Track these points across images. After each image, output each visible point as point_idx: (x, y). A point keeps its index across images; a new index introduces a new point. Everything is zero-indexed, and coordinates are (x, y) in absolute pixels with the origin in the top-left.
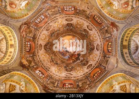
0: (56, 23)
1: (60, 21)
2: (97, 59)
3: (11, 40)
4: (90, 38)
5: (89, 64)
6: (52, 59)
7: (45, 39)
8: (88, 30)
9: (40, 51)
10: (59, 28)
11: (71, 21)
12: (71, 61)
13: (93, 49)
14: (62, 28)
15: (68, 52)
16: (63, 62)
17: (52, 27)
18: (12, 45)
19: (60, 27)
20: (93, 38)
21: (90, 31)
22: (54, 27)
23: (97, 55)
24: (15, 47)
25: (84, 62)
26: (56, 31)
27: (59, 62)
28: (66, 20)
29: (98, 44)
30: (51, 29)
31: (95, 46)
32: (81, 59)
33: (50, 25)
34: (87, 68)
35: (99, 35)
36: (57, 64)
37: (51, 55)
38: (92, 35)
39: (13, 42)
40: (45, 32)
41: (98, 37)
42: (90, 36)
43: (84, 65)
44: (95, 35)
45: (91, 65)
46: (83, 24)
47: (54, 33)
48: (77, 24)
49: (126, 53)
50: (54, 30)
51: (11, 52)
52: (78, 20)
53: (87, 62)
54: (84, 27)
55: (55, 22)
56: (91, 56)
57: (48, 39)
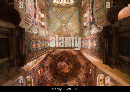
0: (73, 83)
1: (71, 84)
2: (47, 61)
4: (52, 73)
5: (52, 57)
6: (76, 58)
7: (81, 72)
8: (54, 79)
9: (84, 65)
10: (72, 79)
12: (63, 56)
13: (50, 66)
14: (70, 78)
15: (66, 62)
16: (69, 56)
17: (76, 80)
20: (50, 74)
21: (53, 78)
23: (47, 63)
24: (99, 80)
25: (55, 57)
26: (73, 76)
27: (71, 56)
28: (68, 85)
30: (77, 78)
31: (48, 69)
32: (57, 59)
33: (77, 82)
35: (46, 77)
36: (72, 55)
37: (76, 61)
40: (81, 77)
41: (47, 76)
42: (52, 75)
43: (55, 56)
44: (49, 76)
45: (50, 57)
46: (57, 83)
47: (75, 75)
48: (60, 82)
49: (28, 78)
50: (75, 78)
51: (102, 76)
54: (56, 81)
56: (51, 61)
57: (79, 72)
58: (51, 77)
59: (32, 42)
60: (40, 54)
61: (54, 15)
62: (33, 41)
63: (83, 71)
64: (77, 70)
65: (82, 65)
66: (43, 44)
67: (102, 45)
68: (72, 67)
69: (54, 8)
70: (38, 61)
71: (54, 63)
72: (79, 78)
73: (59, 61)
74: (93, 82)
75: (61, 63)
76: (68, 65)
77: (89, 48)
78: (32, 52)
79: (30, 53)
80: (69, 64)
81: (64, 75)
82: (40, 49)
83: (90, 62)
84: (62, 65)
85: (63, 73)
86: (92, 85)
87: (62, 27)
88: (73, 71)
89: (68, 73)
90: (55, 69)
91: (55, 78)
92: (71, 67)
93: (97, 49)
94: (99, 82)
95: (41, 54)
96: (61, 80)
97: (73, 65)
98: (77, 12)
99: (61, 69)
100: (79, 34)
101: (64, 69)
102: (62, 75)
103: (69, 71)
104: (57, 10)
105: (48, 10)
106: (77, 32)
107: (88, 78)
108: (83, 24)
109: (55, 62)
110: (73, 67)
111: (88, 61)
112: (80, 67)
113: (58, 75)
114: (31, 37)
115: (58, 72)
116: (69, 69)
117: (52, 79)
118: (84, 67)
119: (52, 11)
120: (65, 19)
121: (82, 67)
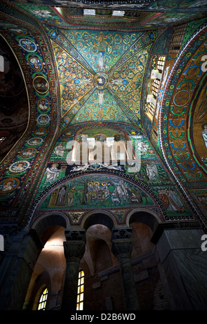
61: (129, 49)
65: (12, 118)
68: (2, 90)
69: (146, 52)
80: (6, 80)
87: (95, 74)
97: (8, 94)
98: (126, 119)
100: (73, 122)
104: (141, 64)
105: (143, 31)
106: (77, 118)
110: (3, 94)
112: (5, 113)
118: (7, 125)
119: (139, 45)
120: (115, 85)
121: (7, 117)
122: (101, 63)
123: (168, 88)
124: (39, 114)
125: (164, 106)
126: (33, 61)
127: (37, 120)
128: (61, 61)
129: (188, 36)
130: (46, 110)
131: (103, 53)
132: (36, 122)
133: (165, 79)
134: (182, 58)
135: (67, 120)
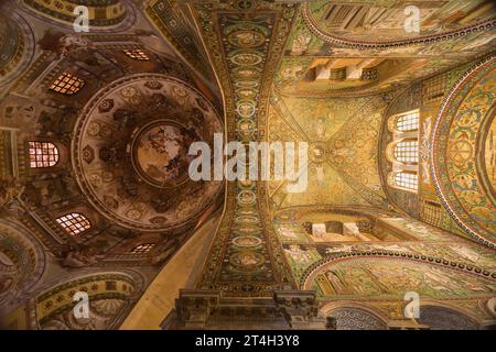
0: (98, 185)
1: (94, 176)
2: (182, 87)
3: (95, 288)
4: (136, 105)
5: (197, 106)
6: (191, 194)
7: (141, 211)
8: (113, 110)
9: (167, 222)
10: (114, 178)
11: (92, 151)
13: (163, 98)
14: (116, 172)
15: (179, 156)
17: (110, 195)
18: (110, 286)
19: (111, 175)
20: (134, 97)
21: (116, 106)
22: (111, 191)
23: (174, 87)
24: (112, 277)
25: (196, 117)
26: (124, 185)
28: (89, 163)
29: (145, 85)
30: (116, 197)
31: (151, 92)
32: (191, 125)
33: (101, 198)
34: (206, 109)
35: (120, 83)
37: (183, 195)
38: (127, 100)
39: (101, 284)
40: (120, 212)
41: (126, 86)
42: (129, 105)
43: (202, 117)
44: (124, 93)
45: (197, 100)
46: (96, 121)
47: (127, 191)
48: (100, 135)
49: (115, 11)
50: (118, 190)
51: (124, 288)
52: (88, 133)
53: (195, 110)
54: (105, 120)
55: (95, 187)
56: (180, 103)
57: (142, 204)
58: (119, 102)
59: (262, 29)
60: (213, 59)
61: (355, 115)
62: (266, 33)
63: (146, 221)
64: (148, 197)
65: (167, 217)
66: (249, 73)
67: (248, 287)
68: (160, 179)
69: (378, 115)
70: (183, 53)
71: (174, 111)
72: (116, 205)
73: (183, 131)
74: (102, 256)
75: (176, 139)
76: (167, 164)
77: (233, 241)
78: (222, 29)
79: (220, 21)
80: (169, 167)
81: (128, 151)
82: (233, 60)
83: (178, 246)
84: (167, 143)
85: (137, 144)
86: (92, 255)
88: (144, 182)
89: (138, 165)
90: (149, 118)
91: (117, 116)
92: (158, 177)
93: (231, 268)
94: (105, 277)
95: (214, 63)
96: (111, 136)
97: (168, 184)
98: (362, 201)
99: (150, 138)
100: (283, 205)
101: (151, 149)
102: (127, 140)
103: (145, 168)
104: (373, 128)
105: (374, 94)
106: (289, 199)
107: (119, 240)
108: (319, 222)
109: (177, 116)
110: (160, 184)
111: (181, 238)
112: (158, 209)
113: (127, 125)
114: (281, 26)
115: (140, 127)
116: (153, 170)
117: (112, 105)
118: (158, 225)
119: (370, 108)
120: (338, 156)
121: (159, 215)
122: (320, 132)
123: (437, 139)
124: (240, 190)
125: (437, 163)
126: (244, 127)
127: (238, 198)
128: (273, 128)
129: (453, 81)
130: (249, 186)
131: (324, 120)
132: (236, 200)
133: (428, 131)
134: (451, 102)
135: (277, 200)
